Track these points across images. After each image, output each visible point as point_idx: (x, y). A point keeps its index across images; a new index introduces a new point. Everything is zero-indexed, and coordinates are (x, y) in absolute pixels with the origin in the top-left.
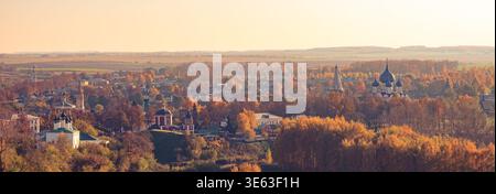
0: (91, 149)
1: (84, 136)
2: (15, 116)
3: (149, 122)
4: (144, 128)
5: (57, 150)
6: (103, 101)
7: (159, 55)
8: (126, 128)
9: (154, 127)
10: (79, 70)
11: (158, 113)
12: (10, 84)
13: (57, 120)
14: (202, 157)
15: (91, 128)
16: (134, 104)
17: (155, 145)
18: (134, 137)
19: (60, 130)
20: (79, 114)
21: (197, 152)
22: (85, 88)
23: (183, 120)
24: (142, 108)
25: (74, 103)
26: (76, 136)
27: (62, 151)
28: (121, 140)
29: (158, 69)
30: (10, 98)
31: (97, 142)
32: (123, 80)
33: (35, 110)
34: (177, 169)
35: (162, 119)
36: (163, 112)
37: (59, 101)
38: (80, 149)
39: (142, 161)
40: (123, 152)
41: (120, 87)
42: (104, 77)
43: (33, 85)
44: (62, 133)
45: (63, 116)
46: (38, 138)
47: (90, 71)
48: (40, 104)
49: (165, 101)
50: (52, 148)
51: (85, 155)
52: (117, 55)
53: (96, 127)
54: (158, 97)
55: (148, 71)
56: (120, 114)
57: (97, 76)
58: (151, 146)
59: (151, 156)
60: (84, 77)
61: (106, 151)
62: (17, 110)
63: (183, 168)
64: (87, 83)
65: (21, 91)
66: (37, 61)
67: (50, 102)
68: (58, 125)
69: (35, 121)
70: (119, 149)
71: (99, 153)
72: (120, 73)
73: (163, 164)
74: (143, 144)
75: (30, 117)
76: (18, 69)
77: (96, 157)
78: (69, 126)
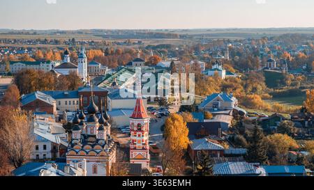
0: (231, 80)
1: (228, 73)
2: (192, 62)
3: (263, 66)
4: (260, 69)
5: (214, 80)
6: (239, 54)
7: (270, 30)
8: (251, 69)
9: (265, 68)
10: (227, 38)
11: (268, 61)
12: (191, 45)
13: (213, 64)
14: (292, 85)
15: (232, 68)
16: (255, 56)
17: (266, 78)
18: (255, 74)
19: (215, 69)
20: (225, 61)
21: (289, 82)
22: (230, 47)
23: (281, 65)
24: (259, 58)
25: (223, 55)
26: (224, 73)
27: (216, 81)
28: (247, 75)
29: (269, 37)
30: (190, 52)
31: (235, 76)
32: (250, 43)
33: (203, 59)
34: (278, 91)
35: (270, 64)
36: (270, 61)
37: (216, 54)
38: (226, 80)
39: (259, 86)
40: (248, 81)
41: (248, 47)
42: (240, 41)
43: (202, 46)
44: (216, 71)
45: (217, 62)
46: (204, 73)
47: (232, 39)
48: (206, 56)
49: (272, 55)
50: (211, 78)
51: (228, 83)
52: (247, 29)
53: (234, 68)
54: (269, 53)
55: (264, 38)
56: (247, 62)
57: (236, 41)
58: (264, 78)
59: (264, 84)
60: (229, 41)
61: (240, 81)
62: (193, 59)
63: (280, 91)
64: (230, 45)
65: (196, 49)
66: (205, 33)
67: (211, 55)
68: (215, 67)
69: (202, 64)
70: (246, 79)
71: (236, 82)
72: (249, 40)
73: (270, 88)
74: (259, 77)
75: (200, 62)
76: (195, 37)
77: (234, 84)
78: (220, 67)
